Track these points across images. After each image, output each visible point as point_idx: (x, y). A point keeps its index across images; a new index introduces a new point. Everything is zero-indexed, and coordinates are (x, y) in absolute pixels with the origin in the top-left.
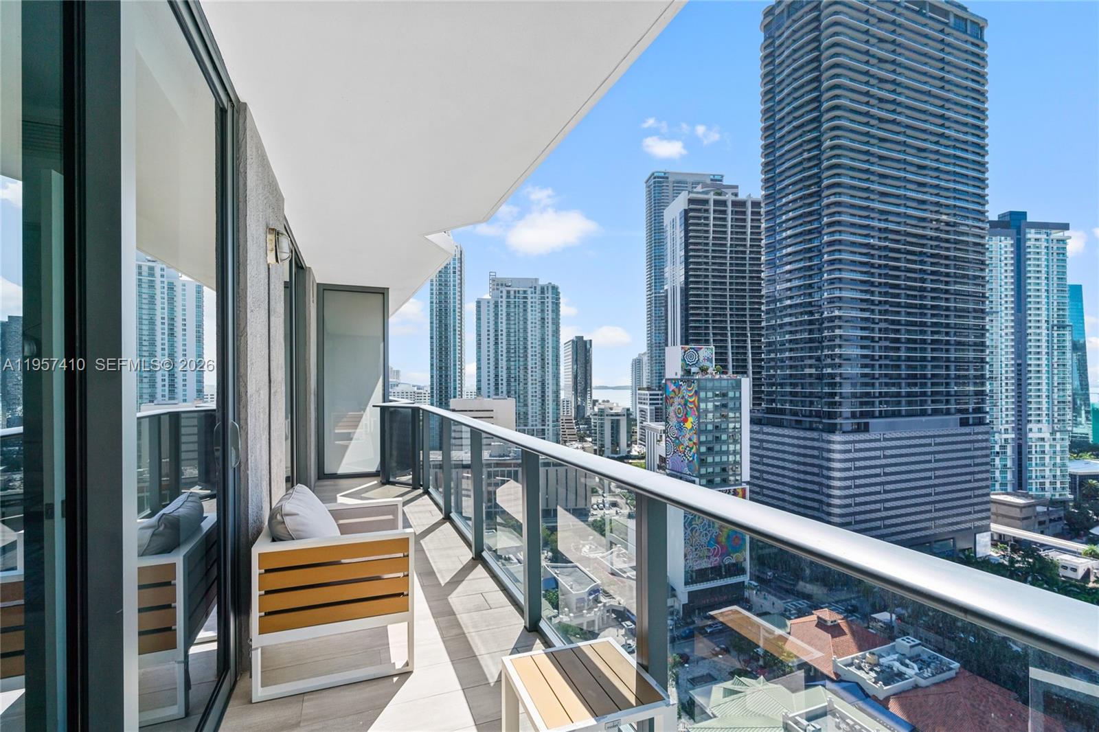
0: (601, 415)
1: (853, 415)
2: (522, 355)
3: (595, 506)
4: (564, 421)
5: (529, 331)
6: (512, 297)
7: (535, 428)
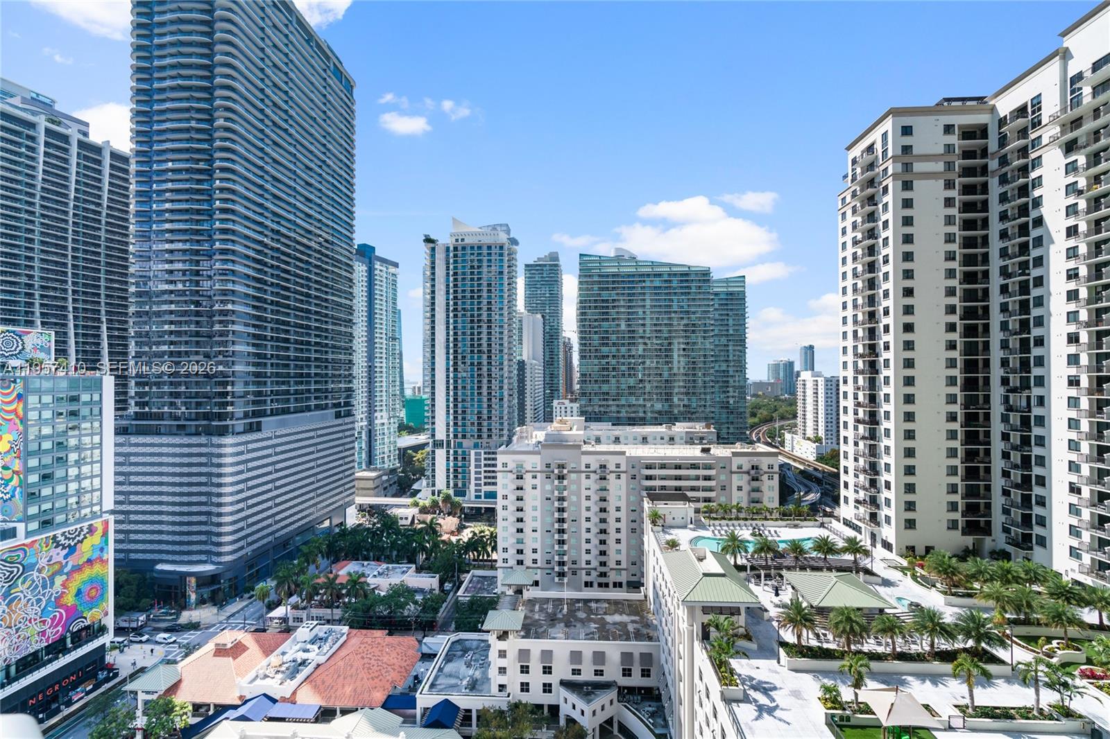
1: (246, 415)
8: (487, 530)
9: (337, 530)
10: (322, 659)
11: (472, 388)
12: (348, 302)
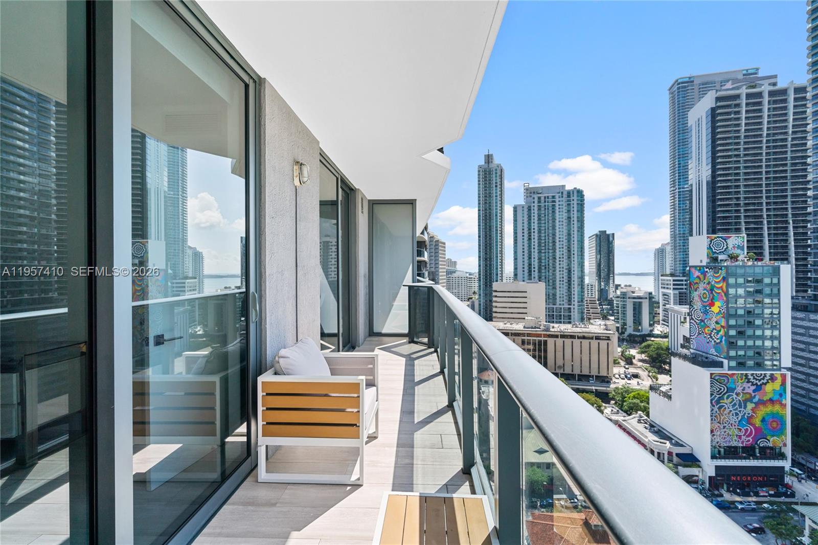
0: (624, 298)
2: (551, 248)
3: (617, 376)
4: (589, 302)
5: (557, 228)
6: (543, 201)
7: (562, 307)
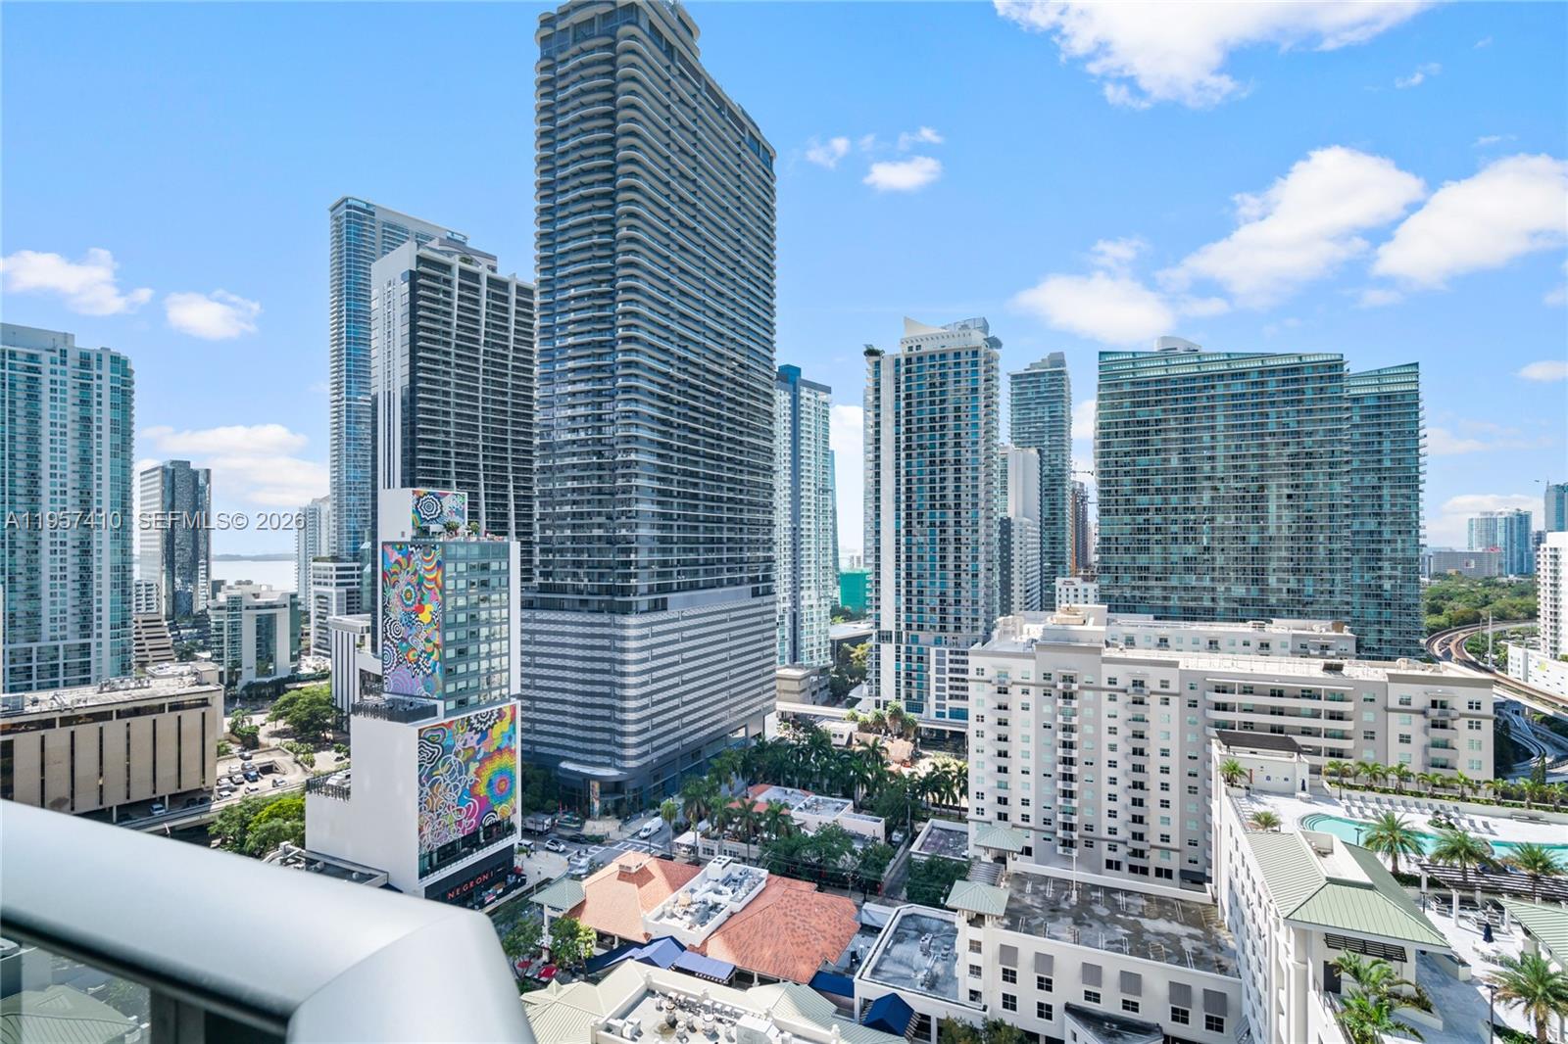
0: (234, 609)
1: (651, 591)
3: (225, 782)
4: (140, 624)
8: (954, 765)
9: (754, 743)
10: (737, 907)
11: (933, 559)
12: (767, 444)
